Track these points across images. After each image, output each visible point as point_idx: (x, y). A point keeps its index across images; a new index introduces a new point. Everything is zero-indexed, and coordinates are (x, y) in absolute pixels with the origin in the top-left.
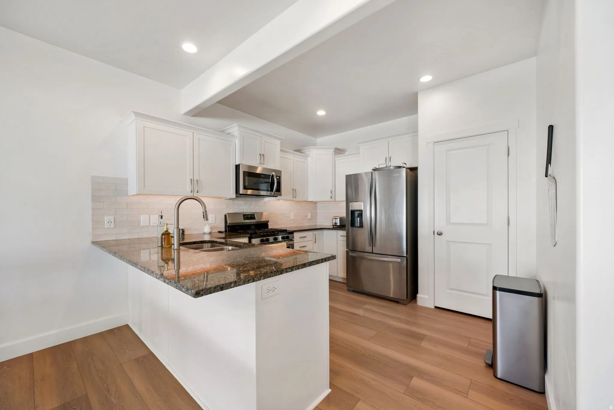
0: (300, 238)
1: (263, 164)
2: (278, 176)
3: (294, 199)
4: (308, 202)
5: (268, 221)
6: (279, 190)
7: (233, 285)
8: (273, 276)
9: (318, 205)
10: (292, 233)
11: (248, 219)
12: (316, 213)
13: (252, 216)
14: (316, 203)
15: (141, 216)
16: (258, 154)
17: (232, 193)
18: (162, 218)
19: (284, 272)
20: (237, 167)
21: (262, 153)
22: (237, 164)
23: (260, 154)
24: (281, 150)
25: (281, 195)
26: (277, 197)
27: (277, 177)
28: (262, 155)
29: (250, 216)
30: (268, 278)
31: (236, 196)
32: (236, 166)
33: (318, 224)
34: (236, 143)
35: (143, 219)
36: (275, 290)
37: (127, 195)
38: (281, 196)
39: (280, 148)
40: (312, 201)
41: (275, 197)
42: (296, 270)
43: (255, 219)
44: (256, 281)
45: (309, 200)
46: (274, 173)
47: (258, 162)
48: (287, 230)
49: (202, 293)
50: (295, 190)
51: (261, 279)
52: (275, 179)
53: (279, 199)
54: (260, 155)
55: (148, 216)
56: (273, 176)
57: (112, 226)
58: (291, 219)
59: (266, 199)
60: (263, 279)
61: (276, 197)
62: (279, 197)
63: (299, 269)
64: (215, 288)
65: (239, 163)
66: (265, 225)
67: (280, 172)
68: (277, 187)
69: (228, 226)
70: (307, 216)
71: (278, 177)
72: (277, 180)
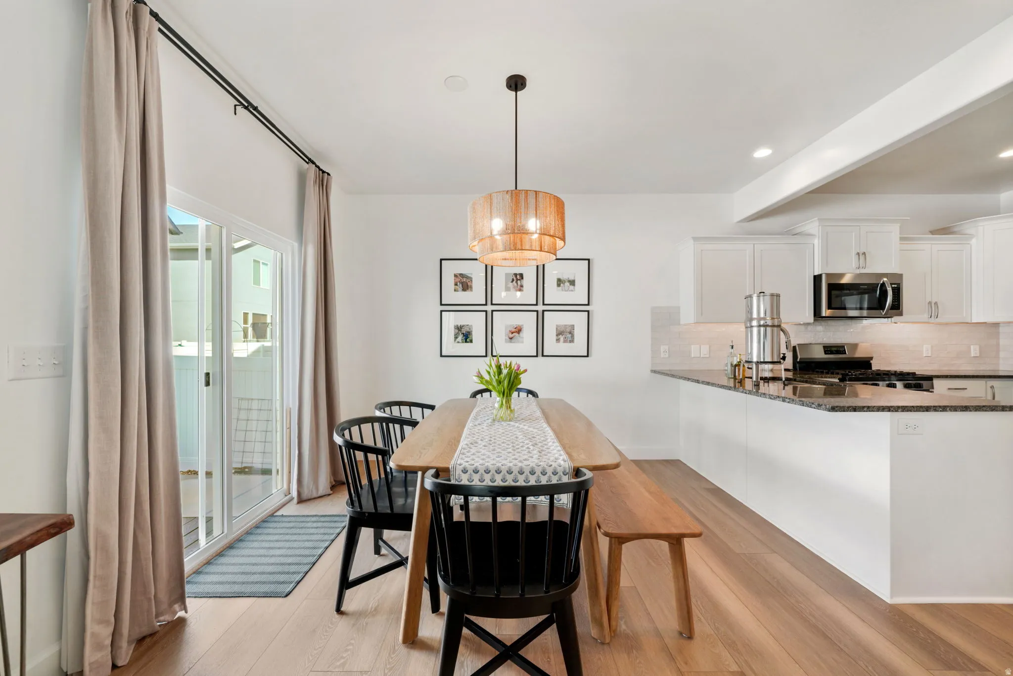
0: (949, 389)
1: (863, 268)
2: (894, 284)
3: (933, 320)
4: (968, 324)
5: (872, 358)
6: (897, 306)
7: (865, 409)
8: (914, 411)
9: (1001, 329)
10: (930, 378)
11: (832, 353)
12: (998, 345)
13: (838, 349)
14: (996, 325)
15: (692, 346)
16: (854, 253)
17: (807, 315)
18: (732, 348)
19: (932, 410)
20: (817, 279)
21: (861, 251)
22: (816, 274)
23: (858, 254)
24: (902, 239)
25: (901, 314)
26: (893, 319)
27: (893, 286)
28: (861, 255)
29: (835, 349)
30: (908, 411)
31: (814, 320)
32: (815, 277)
33: (1001, 368)
34: (814, 244)
35: (694, 350)
36: (917, 428)
37: (679, 324)
38: (901, 317)
39: (898, 236)
40: (986, 323)
41: (886, 319)
42: (951, 411)
43: (845, 353)
44: (892, 411)
45: (974, 321)
46: (885, 279)
47: (854, 266)
48: (917, 373)
49: (836, 409)
50: (936, 303)
51: (899, 410)
52: (888, 289)
53: (895, 321)
54: (857, 256)
55: (698, 346)
56: (883, 285)
57: (667, 356)
58: (924, 356)
59: (866, 322)
60: (901, 411)
61: (890, 319)
62: (895, 319)
63: (956, 411)
64: (848, 407)
65: (820, 273)
66: (866, 363)
67: (900, 276)
68: (893, 302)
69: (799, 363)
70: (970, 351)
71: (896, 286)
72: (892, 290)
